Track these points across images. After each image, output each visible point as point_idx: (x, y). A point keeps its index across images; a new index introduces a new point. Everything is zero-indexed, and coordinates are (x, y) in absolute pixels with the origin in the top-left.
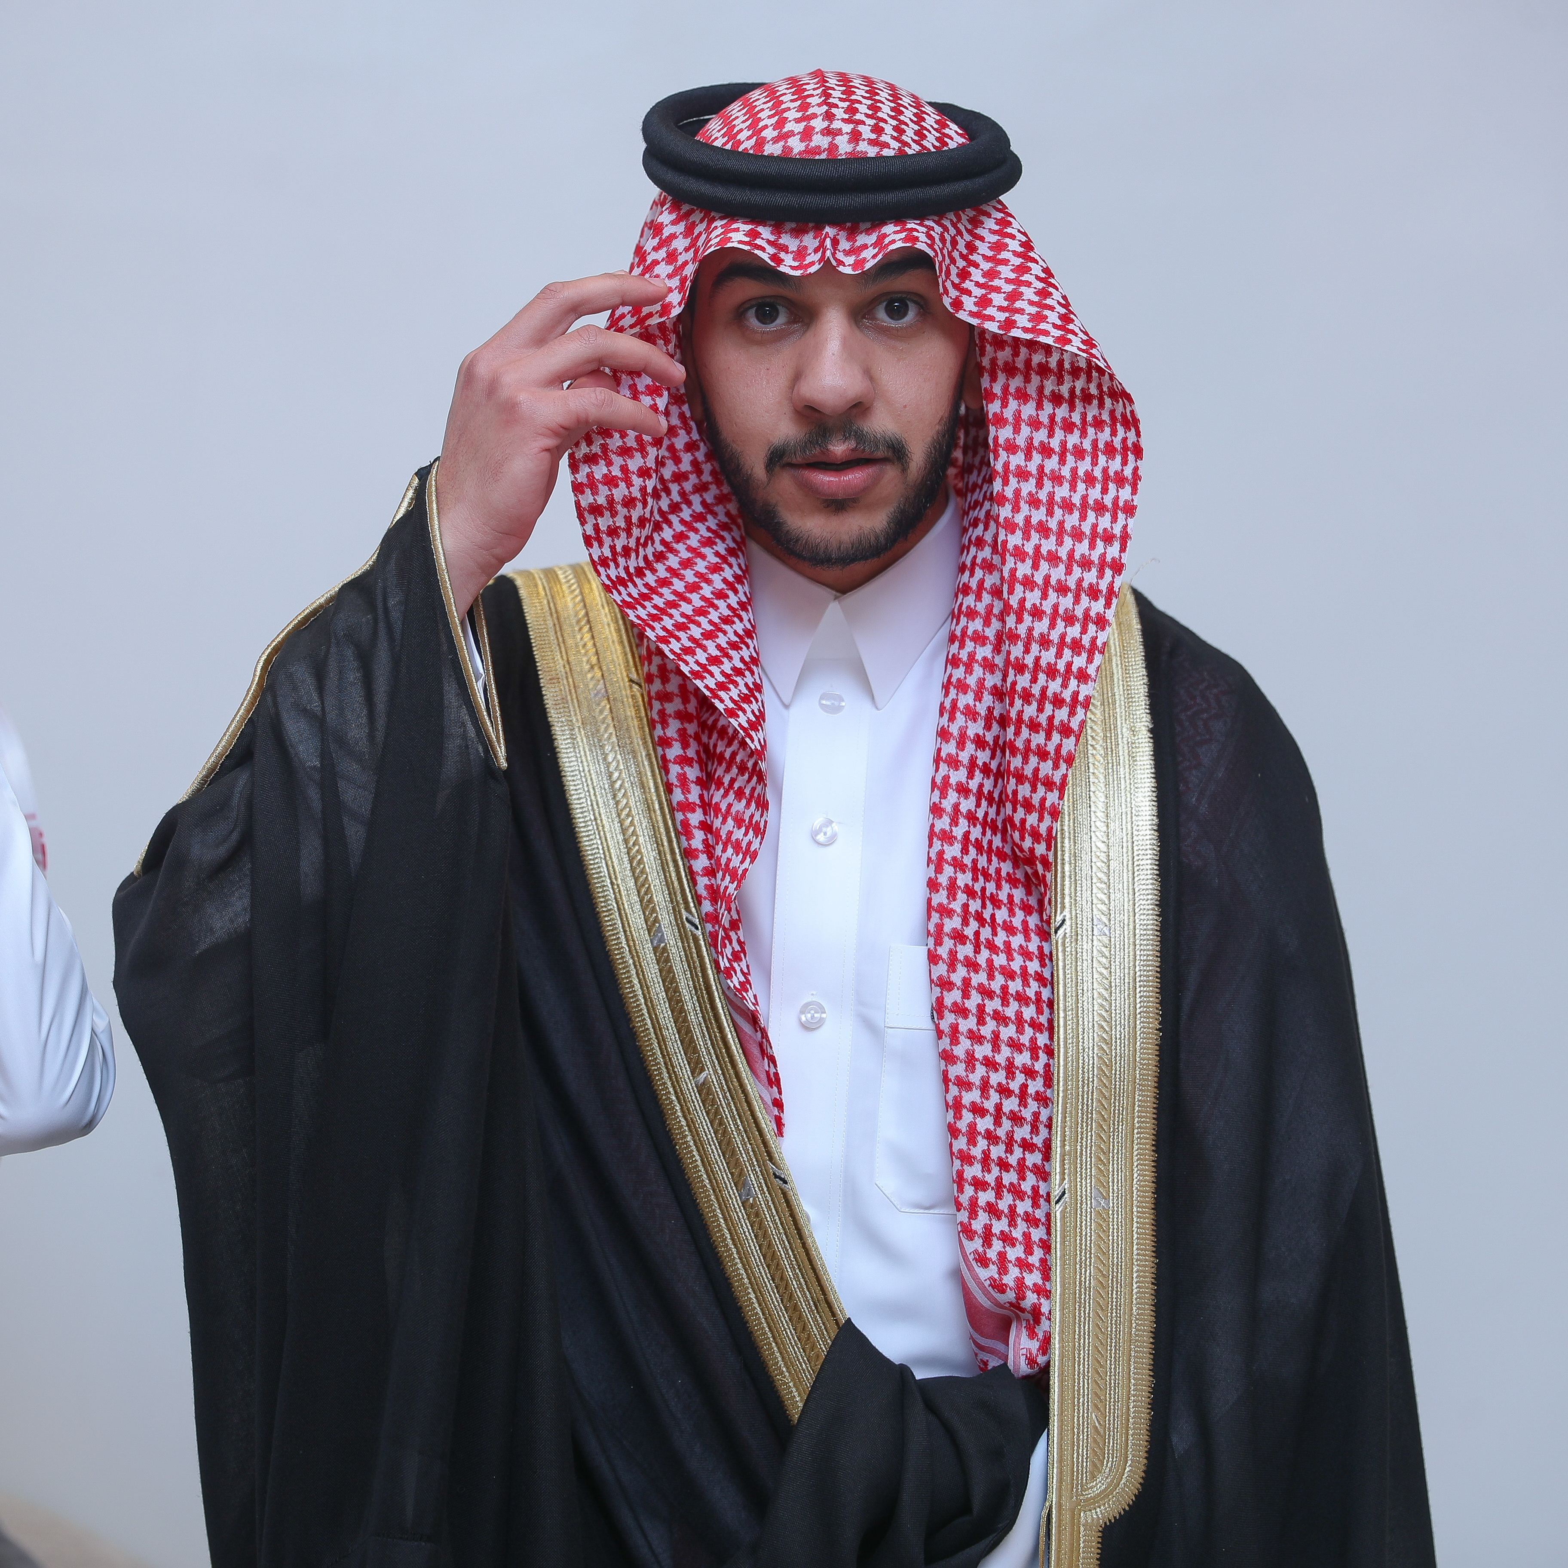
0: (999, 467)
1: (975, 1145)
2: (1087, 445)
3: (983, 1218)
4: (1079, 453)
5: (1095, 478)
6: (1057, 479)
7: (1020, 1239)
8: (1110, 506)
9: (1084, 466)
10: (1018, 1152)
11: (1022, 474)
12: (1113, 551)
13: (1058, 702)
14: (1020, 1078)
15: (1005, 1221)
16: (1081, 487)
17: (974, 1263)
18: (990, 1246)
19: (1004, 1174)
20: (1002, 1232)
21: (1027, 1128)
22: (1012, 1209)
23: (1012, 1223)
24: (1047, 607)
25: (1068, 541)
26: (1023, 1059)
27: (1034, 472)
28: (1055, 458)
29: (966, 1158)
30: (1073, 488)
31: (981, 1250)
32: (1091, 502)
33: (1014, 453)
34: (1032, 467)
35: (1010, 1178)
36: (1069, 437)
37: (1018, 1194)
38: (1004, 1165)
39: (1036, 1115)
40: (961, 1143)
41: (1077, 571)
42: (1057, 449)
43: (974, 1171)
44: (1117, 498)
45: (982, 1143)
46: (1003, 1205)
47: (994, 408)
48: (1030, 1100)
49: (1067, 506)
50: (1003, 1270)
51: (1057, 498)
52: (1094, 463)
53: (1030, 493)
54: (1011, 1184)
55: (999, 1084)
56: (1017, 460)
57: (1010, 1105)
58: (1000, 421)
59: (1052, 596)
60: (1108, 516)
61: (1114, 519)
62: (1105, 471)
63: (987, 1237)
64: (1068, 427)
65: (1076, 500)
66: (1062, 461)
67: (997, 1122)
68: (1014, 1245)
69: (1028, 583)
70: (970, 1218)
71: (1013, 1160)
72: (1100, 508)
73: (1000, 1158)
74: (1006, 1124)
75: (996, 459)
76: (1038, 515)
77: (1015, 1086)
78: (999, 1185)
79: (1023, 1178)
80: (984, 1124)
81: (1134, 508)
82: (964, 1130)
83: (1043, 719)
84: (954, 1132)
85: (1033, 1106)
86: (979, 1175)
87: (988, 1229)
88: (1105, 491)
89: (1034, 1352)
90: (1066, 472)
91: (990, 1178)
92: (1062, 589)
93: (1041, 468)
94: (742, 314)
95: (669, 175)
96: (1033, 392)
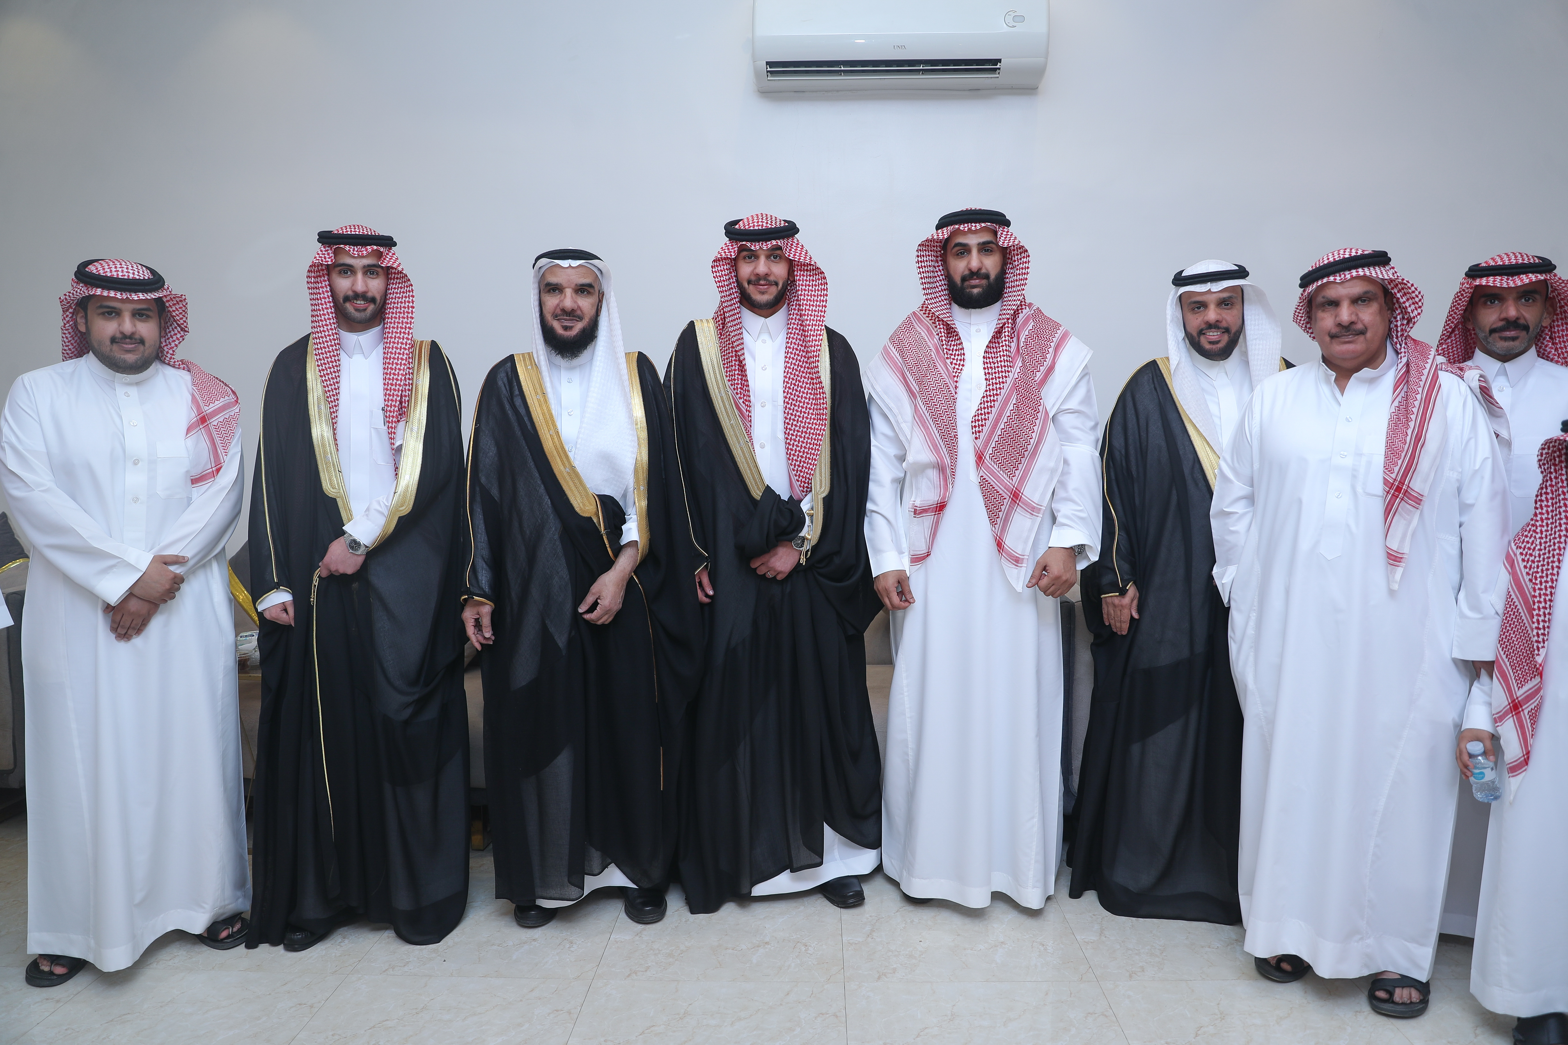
0: (799, 289)
2: (816, 284)
5: (818, 290)
6: (811, 291)
9: (816, 288)
11: (804, 290)
12: (824, 303)
13: (818, 330)
16: (816, 292)
24: (813, 314)
25: (815, 302)
27: (807, 289)
28: (810, 287)
30: (814, 292)
32: (818, 295)
33: (802, 286)
41: (818, 308)
42: (811, 285)
47: (798, 278)
49: (815, 296)
51: (811, 294)
52: (818, 287)
56: (804, 287)
58: (799, 280)
59: (814, 312)
62: (820, 288)
65: (816, 294)
66: (812, 287)
69: (809, 310)
72: (821, 295)
75: (798, 287)
76: (809, 298)
83: (815, 334)
88: (821, 292)
90: (813, 289)
92: (815, 311)
94: (745, 258)
95: (730, 235)
96: (805, 274)
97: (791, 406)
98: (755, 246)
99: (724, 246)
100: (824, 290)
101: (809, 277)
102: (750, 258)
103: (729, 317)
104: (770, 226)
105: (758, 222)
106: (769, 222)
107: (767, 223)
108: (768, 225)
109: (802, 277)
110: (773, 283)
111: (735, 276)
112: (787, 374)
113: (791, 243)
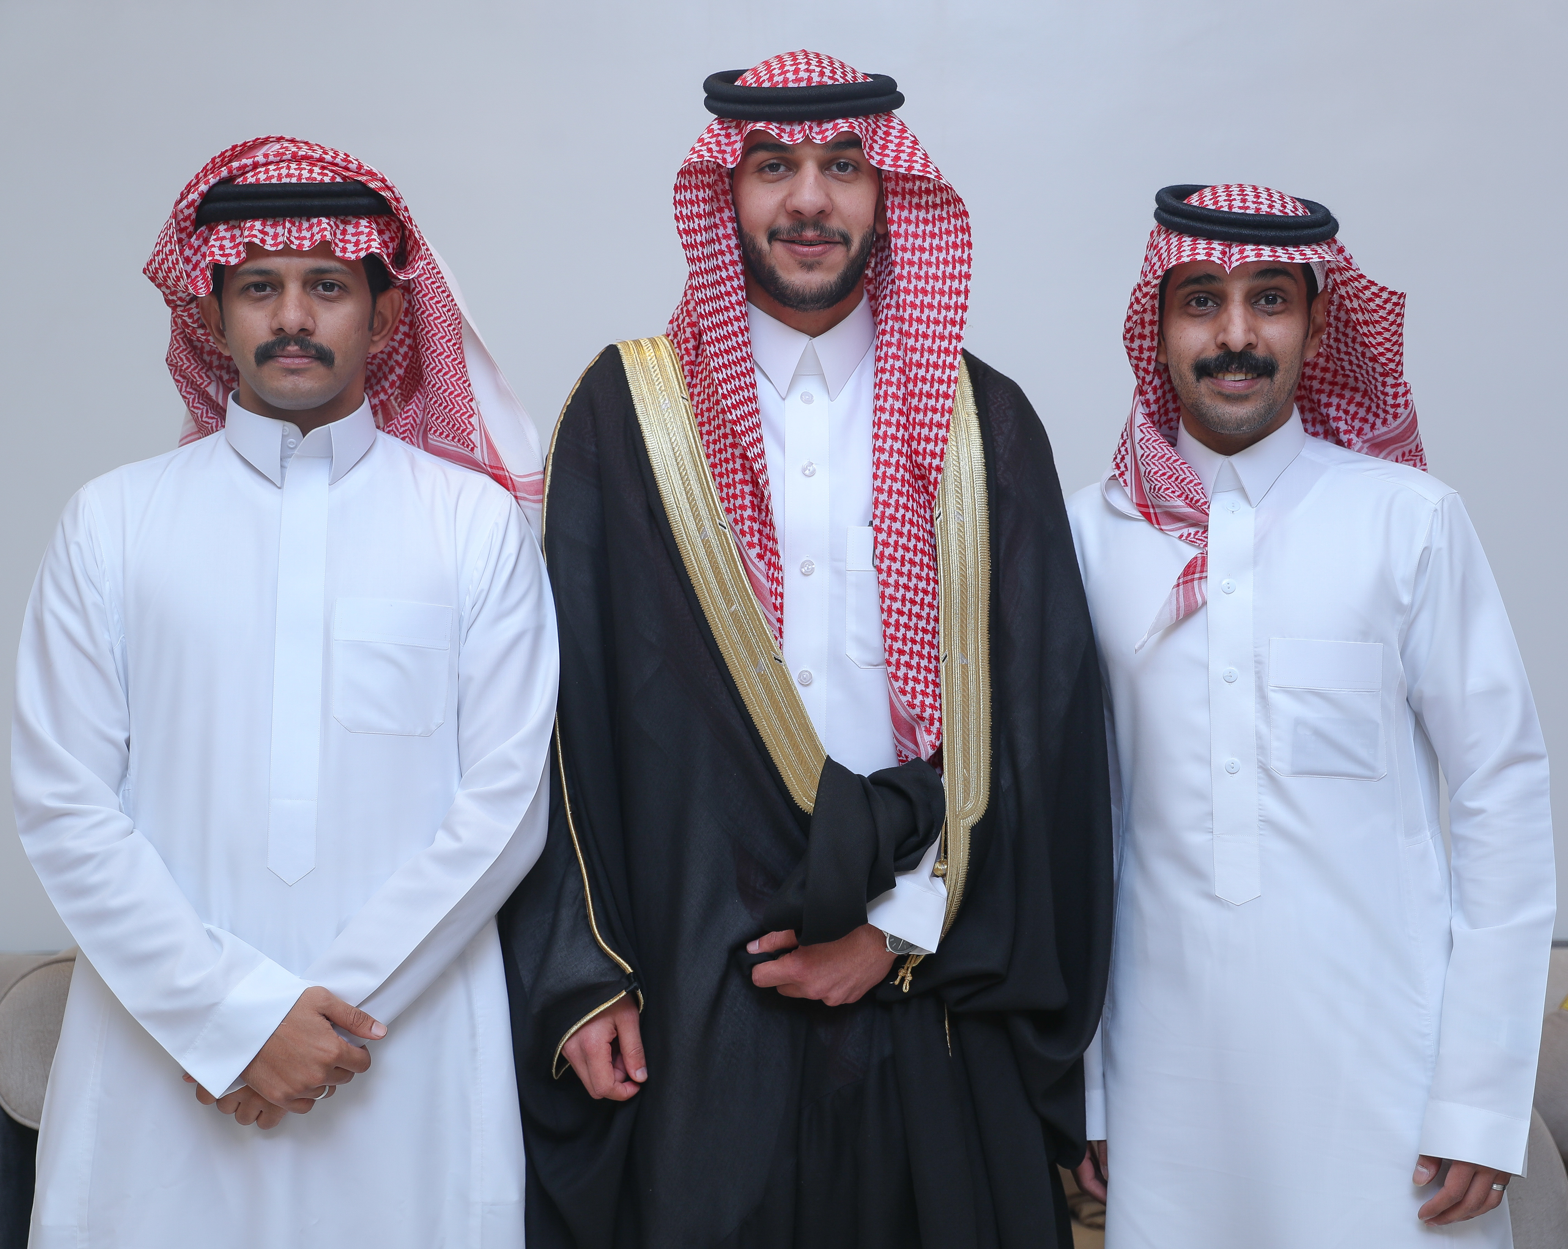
0: (898, 260)
1: (899, 631)
2: (943, 244)
3: (903, 670)
4: (939, 249)
5: (949, 261)
6: (929, 264)
7: (923, 680)
8: (957, 275)
9: (942, 256)
10: (920, 634)
11: (911, 263)
14: (921, 595)
15: (915, 670)
16: (942, 266)
17: (899, 693)
18: (907, 684)
19: (914, 646)
20: (913, 677)
21: (924, 621)
22: (918, 664)
23: (919, 672)
26: (922, 585)
27: (917, 261)
28: (927, 253)
29: (894, 638)
30: (938, 268)
31: (902, 686)
32: (947, 274)
33: (906, 252)
34: (916, 259)
35: (917, 648)
36: (933, 240)
37: (921, 656)
38: (914, 641)
39: (929, 614)
40: (891, 630)
42: (928, 248)
43: (898, 645)
44: (961, 271)
45: (902, 630)
46: (914, 663)
47: (896, 227)
48: (925, 607)
50: (914, 696)
51: (930, 274)
52: (948, 253)
53: (916, 273)
54: (918, 651)
55: (911, 598)
56: (908, 255)
57: (916, 609)
58: (897, 235)
60: (957, 281)
61: (960, 282)
62: (953, 257)
63: (906, 679)
64: (933, 235)
65: (940, 274)
66: (931, 254)
67: (910, 619)
68: (919, 683)
70: (896, 670)
71: (918, 638)
72: (952, 277)
73: (911, 638)
74: (914, 619)
75: (896, 255)
77: (918, 599)
78: (911, 652)
79: (923, 648)
80: (903, 620)
81: (970, 275)
82: (893, 623)
84: (887, 624)
85: (927, 609)
86: (901, 647)
87: (906, 675)
88: (954, 268)
89: (934, 741)
90: (933, 260)
91: (907, 649)
93: (920, 259)
94: (760, 169)
95: (719, 105)
96: (913, 217)
97: (903, 565)
98: (791, 134)
99: (706, 136)
100: (962, 261)
101: (922, 227)
102: (774, 167)
103: (710, 329)
104: (830, 82)
105: (796, 71)
106: (827, 72)
107: (822, 74)
108: (825, 79)
109: (904, 226)
110: (838, 238)
111: (731, 219)
112: (883, 482)
113: (885, 129)
